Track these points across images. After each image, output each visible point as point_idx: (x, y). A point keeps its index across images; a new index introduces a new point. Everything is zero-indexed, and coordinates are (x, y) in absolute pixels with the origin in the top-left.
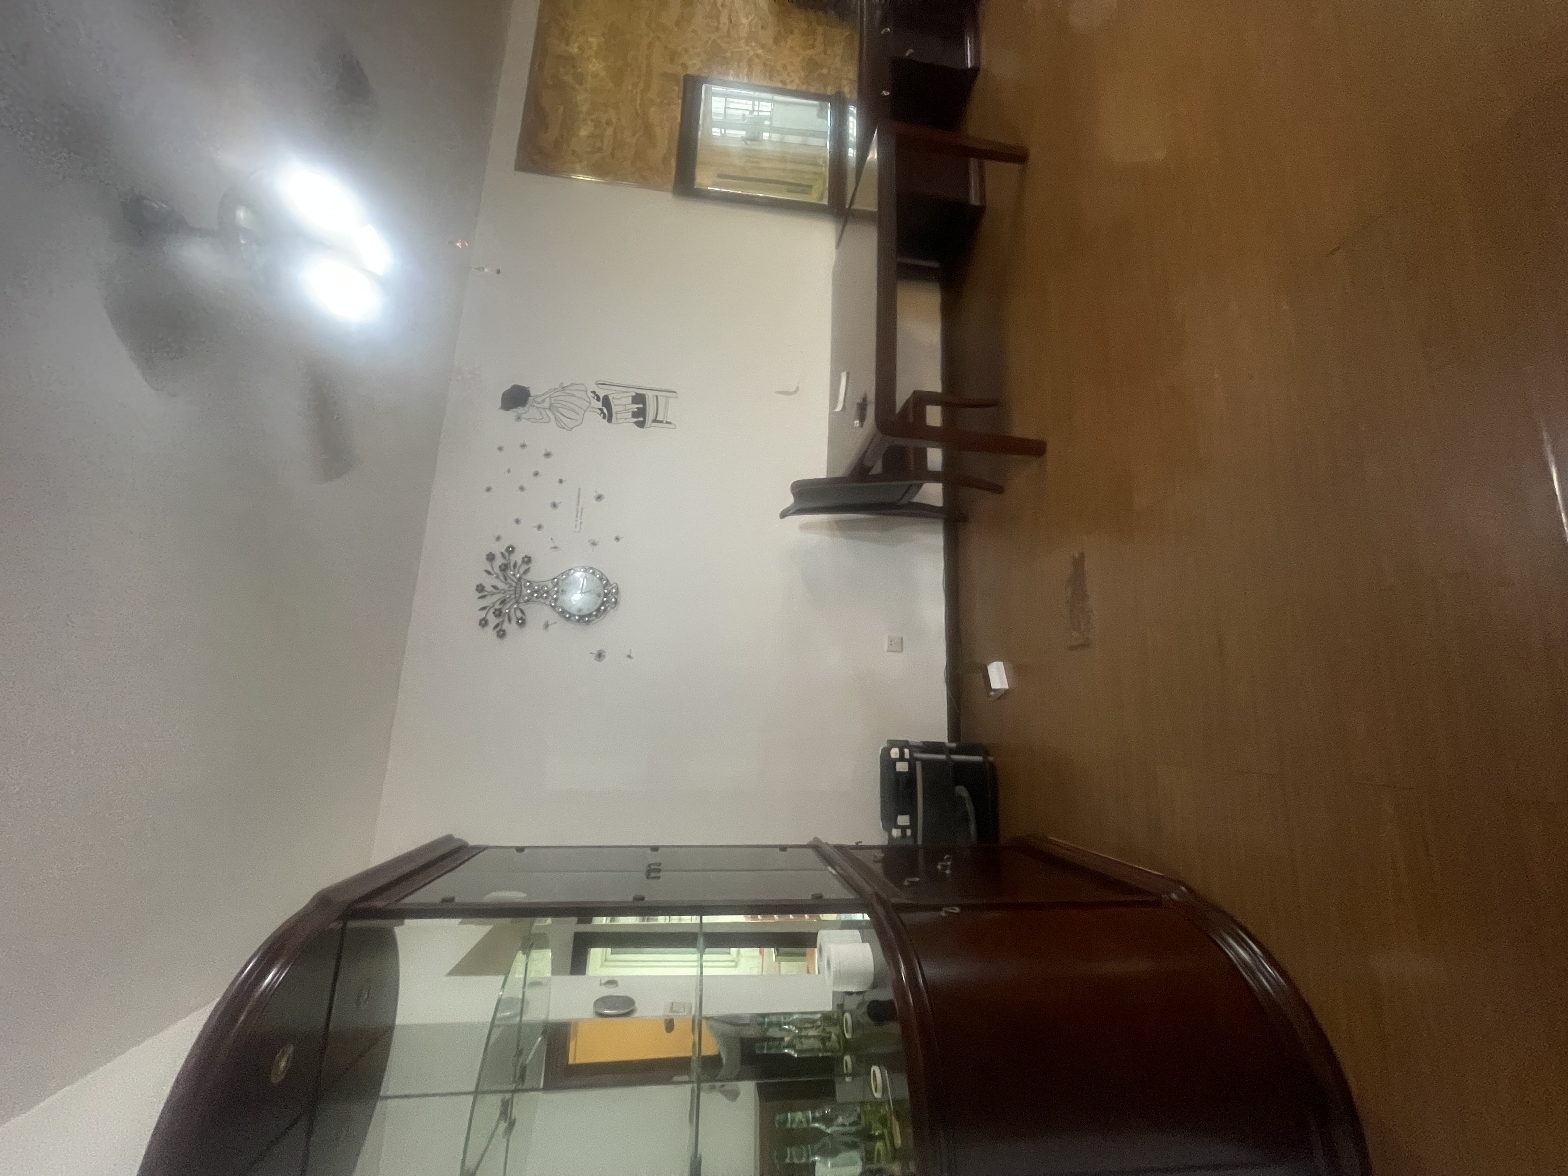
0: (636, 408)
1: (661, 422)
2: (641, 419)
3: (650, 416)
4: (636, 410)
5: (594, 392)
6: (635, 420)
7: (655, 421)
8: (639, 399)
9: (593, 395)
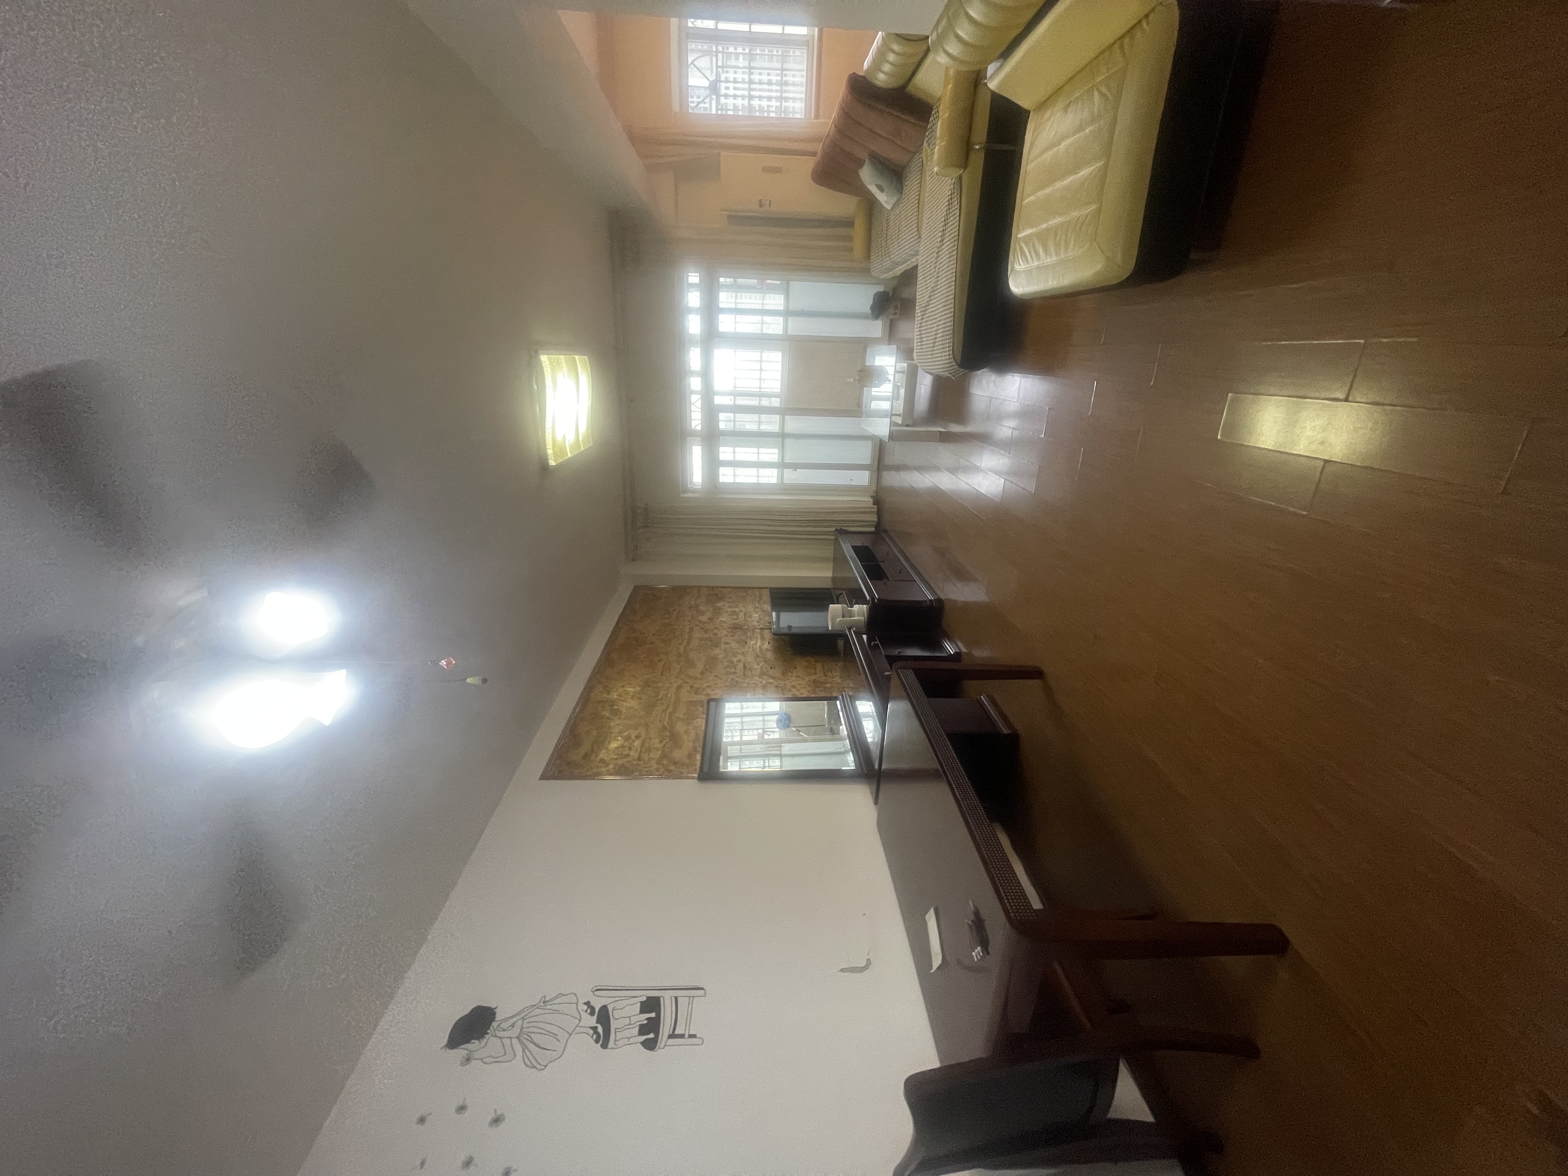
0: (647, 1019)
1: (682, 1036)
2: (652, 1036)
3: (665, 1029)
4: (645, 1022)
5: (587, 1003)
6: (644, 1038)
7: (672, 1036)
8: (651, 1005)
9: (586, 1007)
